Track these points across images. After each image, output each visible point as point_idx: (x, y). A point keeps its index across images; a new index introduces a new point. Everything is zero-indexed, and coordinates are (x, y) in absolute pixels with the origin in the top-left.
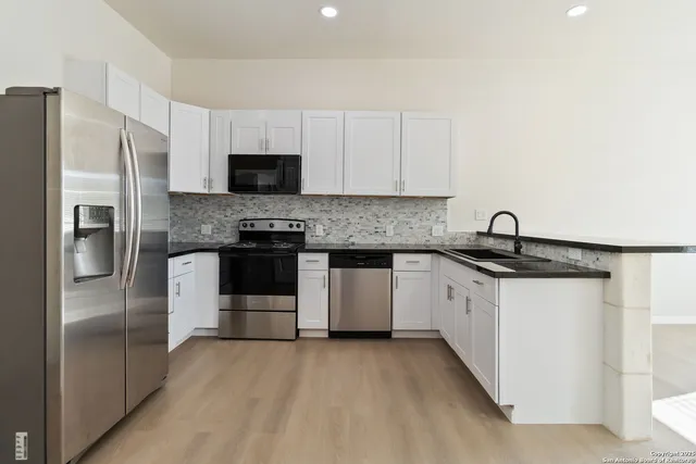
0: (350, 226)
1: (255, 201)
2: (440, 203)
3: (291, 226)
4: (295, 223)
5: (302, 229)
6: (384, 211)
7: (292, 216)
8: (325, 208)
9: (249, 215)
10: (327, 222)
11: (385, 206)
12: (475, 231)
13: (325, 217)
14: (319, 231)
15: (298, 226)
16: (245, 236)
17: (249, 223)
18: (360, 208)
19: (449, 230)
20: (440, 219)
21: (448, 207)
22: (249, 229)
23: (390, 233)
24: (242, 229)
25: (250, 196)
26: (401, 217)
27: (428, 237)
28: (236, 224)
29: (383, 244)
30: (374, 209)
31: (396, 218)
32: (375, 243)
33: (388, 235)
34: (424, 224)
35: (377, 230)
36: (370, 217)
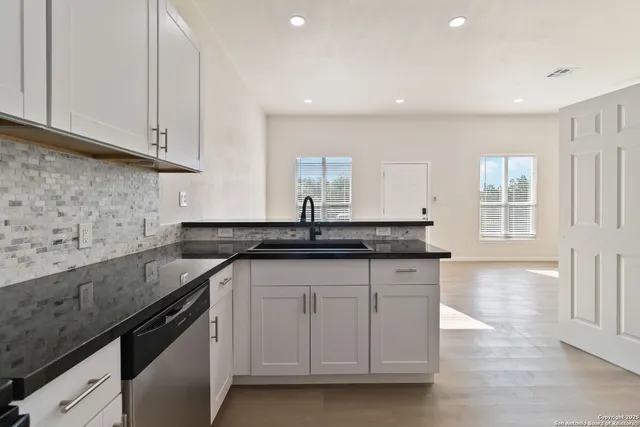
6: (73, 186)
12: (180, 222)
19: (161, 223)
20: (153, 208)
23: (87, 240)
27: (141, 239)
29: (73, 270)
30: (51, 180)
31: (96, 204)
32: (56, 270)
33: (82, 245)
34: (136, 215)
35: (59, 236)
36: (39, 203)
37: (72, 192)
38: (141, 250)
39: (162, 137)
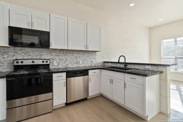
0: (67, 61)
1: (22, 51)
2: (94, 53)
3: (43, 62)
4: (45, 61)
5: (48, 63)
6: (79, 55)
7: (43, 57)
8: (57, 54)
9: (19, 57)
10: (58, 60)
11: (79, 54)
12: (103, 61)
13: (57, 57)
14: (55, 63)
15: (47, 62)
16: (17, 68)
17: (20, 61)
18: (70, 55)
19: (97, 61)
20: (95, 58)
21: (97, 54)
22: (20, 64)
23: (81, 63)
24: (15, 64)
25: (19, 48)
26: (84, 58)
27: (92, 64)
28: (12, 62)
29: (79, 67)
30: (76, 55)
31: (82, 58)
32: (76, 66)
33: (80, 64)
34: (90, 60)
35: (77, 62)
36: (74, 58)
37: (79, 56)
38: (92, 66)
39: (87, 47)
